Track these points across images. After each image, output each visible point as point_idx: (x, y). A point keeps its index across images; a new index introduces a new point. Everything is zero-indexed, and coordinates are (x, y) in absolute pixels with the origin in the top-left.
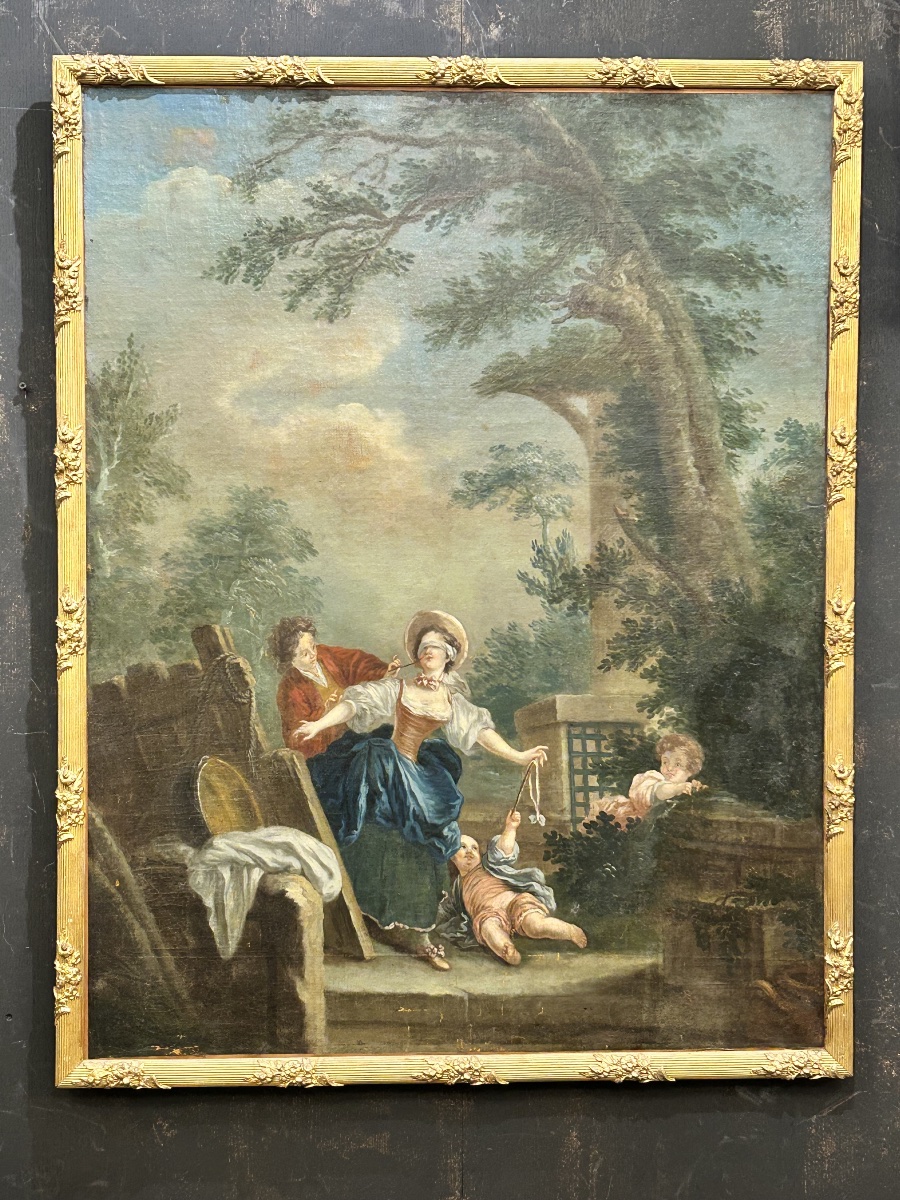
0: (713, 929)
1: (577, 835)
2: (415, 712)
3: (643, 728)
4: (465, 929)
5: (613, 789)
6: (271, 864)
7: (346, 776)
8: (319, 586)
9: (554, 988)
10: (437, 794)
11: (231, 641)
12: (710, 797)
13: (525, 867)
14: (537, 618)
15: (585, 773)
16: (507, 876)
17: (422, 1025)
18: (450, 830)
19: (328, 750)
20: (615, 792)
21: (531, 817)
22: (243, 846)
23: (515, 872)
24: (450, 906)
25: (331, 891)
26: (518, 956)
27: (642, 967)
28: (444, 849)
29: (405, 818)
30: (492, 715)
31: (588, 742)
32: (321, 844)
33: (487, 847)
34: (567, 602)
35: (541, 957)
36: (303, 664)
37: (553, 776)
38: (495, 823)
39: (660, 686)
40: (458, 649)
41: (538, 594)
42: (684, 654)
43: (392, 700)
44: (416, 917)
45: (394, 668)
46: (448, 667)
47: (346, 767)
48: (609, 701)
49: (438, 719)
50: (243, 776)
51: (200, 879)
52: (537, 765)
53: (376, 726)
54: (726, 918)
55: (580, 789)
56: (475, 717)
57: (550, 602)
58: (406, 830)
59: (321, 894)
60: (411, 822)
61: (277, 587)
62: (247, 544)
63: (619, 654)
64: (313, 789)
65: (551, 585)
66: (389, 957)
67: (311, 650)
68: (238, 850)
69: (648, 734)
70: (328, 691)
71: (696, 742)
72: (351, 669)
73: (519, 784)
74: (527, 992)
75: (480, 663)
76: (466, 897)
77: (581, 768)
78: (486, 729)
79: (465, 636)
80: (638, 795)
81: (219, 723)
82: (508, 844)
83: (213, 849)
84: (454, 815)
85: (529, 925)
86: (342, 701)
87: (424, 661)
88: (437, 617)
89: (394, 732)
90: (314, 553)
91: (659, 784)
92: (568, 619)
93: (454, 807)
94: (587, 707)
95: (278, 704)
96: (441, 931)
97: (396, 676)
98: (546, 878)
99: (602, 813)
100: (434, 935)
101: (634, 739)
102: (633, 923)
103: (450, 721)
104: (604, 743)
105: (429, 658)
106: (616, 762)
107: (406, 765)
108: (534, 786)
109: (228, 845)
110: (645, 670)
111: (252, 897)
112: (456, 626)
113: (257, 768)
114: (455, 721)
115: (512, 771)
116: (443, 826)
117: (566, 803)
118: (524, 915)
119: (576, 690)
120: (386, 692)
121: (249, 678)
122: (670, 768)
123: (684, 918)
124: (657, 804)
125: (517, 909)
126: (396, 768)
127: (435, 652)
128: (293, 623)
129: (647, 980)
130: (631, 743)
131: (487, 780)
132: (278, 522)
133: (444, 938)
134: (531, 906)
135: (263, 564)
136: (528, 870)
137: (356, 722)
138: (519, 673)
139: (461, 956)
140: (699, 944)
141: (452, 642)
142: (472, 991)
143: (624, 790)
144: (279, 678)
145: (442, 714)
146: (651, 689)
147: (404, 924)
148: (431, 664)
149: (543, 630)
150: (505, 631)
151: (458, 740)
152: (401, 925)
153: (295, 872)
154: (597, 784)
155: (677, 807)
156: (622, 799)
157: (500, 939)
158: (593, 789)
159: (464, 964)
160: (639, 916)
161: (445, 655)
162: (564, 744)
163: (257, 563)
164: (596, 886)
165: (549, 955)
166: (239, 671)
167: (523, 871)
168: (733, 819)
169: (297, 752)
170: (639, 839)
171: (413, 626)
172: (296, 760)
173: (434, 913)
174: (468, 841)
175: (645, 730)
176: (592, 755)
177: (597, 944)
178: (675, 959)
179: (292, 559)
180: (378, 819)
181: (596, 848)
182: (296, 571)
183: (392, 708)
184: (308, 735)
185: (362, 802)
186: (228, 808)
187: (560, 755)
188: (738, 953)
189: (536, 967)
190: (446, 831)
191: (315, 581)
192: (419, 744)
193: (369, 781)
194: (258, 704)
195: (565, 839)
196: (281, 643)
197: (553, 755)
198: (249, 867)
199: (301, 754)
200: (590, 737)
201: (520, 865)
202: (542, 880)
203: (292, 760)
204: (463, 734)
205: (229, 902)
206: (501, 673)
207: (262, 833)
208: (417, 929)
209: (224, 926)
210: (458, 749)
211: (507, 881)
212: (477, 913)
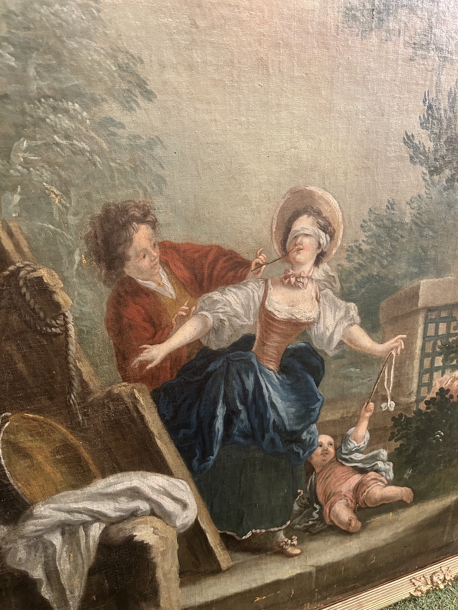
1: (418, 413)
2: (280, 316)
4: (317, 517)
5: (453, 366)
6: (113, 514)
7: (201, 401)
8: (158, 151)
9: (385, 540)
10: (298, 400)
11: (24, 243)
13: (374, 450)
15: (433, 355)
18: (308, 433)
19: (178, 376)
20: (454, 368)
21: (383, 405)
22: (74, 506)
23: (363, 457)
24: (305, 501)
25: (186, 521)
26: (359, 524)
28: (301, 452)
30: (359, 309)
31: (441, 325)
32: (172, 480)
33: (341, 439)
34: (447, 173)
35: (378, 519)
36: (140, 271)
37: (407, 362)
38: (351, 417)
40: (332, 235)
41: (422, 165)
43: (255, 307)
44: (273, 520)
45: (259, 266)
47: (200, 390)
49: (304, 320)
50: (67, 428)
51: (22, 554)
52: (394, 354)
53: (235, 339)
55: (427, 371)
56: (342, 313)
57: (431, 173)
58: (265, 443)
59: (175, 527)
60: (271, 433)
61: (92, 152)
62: (32, 72)
64: (160, 423)
65: (436, 151)
66: (246, 561)
67: (150, 249)
68: (70, 512)
70: (177, 302)
72: (206, 272)
73: (376, 377)
75: (355, 251)
76: (319, 490)
77: (431, 351)
78: (351, 325)
79: (341, 220)
81: (21, 366)
82: (361, 433)
83: (36, 518)
84: (313, 418)
85: (370, 498)
86: (195, 314)
87: (293, 254)
88: (311, 194)
89: (256, 344)
90: (149, 95)
92: (445, 194)
94: (446, 290)
95: (108, 329)
96: (294, 525)
97: (260, 275)
100: (288, 530)
102: (449, 473)
103: (316, 321)
104: (453, 324)
105: (299, 250)
107: (267, 376)
108: (389, 375)
109: (54, 509)
111: (93, 553)
112: (331, 205)
113: (85, 414)
114: (321, 320)
115: (371, 364)
116: (302, 431)
117: (414, 386)
118: (367, 490)
119: (439, 273)
120: (248, 298)
121: (61, 297)
125: (362, 487)
126: (257, 382)
127: (306, 241)
128: (123, 210)
129: (451, 511)
131: (347, 377)
132: (85, 33)
133: (297, 529)
134: (373, 481)
135: (66, 111)
136: (375, 452)
137: (212, 337)
138: (390, 259)
139: (311, 540)
141: (327, 228)
142: (319, 564)
144: (106, 292)
145: (308, 315)
147: (261, 529)
148: (300, 257)
149: (420, 208)
150: (383, 210)
151: (322, 340)
152: (258, 531)
153: (144, 514)
154: (441, 364)
157: (345, 516)
158: (437, 369)
159: (314, 545)
160: (454, 466)
161: (317, 246)
162: (420, 330)
163: (55, 110)
164: (427, 452)
165: (384, 517)
166: (41, 289)
167: (371, 454)
169: (138, 385)
171: (283, 209)
172: (137, 395)
173: (290, 511)
174: (325, 439)
176: (442, 337)
179: (114, 105)
180: (236, 438)
181: (432, 420)
182: (122, 126)
183: (254, 315)
184: (151, 362)
185: (219, 424)
186: (48, 468)
187: (416, 343)
189: (372, 529)
190: (304, 435)
191: (153, 143)
192: (282, 351)
193: (226, 403)
194: (80, 333)
195: (409, 418)
196: (106, 241)
197: (409, 343)
198: (86, 525)
199: (144, 386)
200: (443, 320)
202: (385, 457)
203: (132, 395)
204: (328, 334)
205: (64, 566)
206: (372, 260)
207: (100, 485)
208: (272, 530)
209: (62, 591)
210: (322, 351)
211: (356, 466)
212: (328, 501)
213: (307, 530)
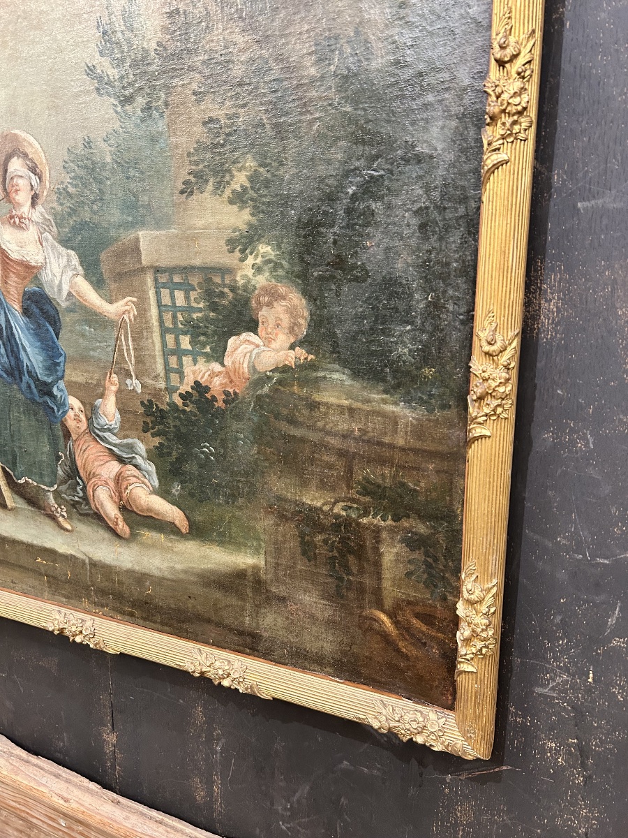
0: (319, 538)
1: (173, 406)
2: (14, 256)
3: (235, 276)
4: (81, 494)
5: (206, 355)
9: (161, 570)
10: (43, 349)
12: (316, 370)
13: (126, 437)
14: (110, 130)
15: (177, 333)
16: (111, 444)
17: (55, 578)
18: (58, 389)
20: (209, 358)
21: (128, 382)
23: (117, 441)
24: (67, 468)
26: (127, 529)
27: (244, 566)
28: (56, 408)
29: (21, 373)
30: (79, 258)
31: (176, 292)
33: (92, 412)
34: (140, 101)
35: (148, 535)
37: (145, 334)
38: (95, 385)
39: (253, 215)
40: (41, 178)
41: (109, 95)
42: (281, 164)
44: (41, 476)
46: (34, 200)
48: (194, 238)
49: (33, 264)
54: (336, 527)
55: (173, 353)
56: (64, 261)
57: (122, 104)
58: (24, 385)
60: (26, 378)
63: (201, 171)
66: (25, 509)
69: (241, 282)
71: (300, 296)
73: (114, 342)
74: (137, 568)
75: (63, 194)
77: (171, 326)
78: (77, 275)
79: (44, 160)
80: (233, 363)
82: (109, 410)
84: (59, 374)
85: (134, 500)
87: (13, 195)
88: (17, 138)
91: (256, 350)
92: (143, 125)
93: (58, 364)
94: (172, 246)
96: (62, 492)
98: (148, 451)
99: (197, 383)
100: (57, 494)
101: (226, 290)
102: (233, 516)
103: (44, 266)
104: (193, 295)
105: (17, 191)
106: (206, 319)
107: (14, 315)
108: (127, 345)
110: (233, 191)
114: (48, 267)
115: (105, 327)
116: (52, 384)
117: (160, 368)
118: (130, 488)
119: (158, 226)
122: (270, 330)
123: (287, 520)
124: (256, 377)
125: (122, 480)
126: (7, 319)
127: (21, 182)
129: (249, 582)
130: (222, 295)
131: (84, 336)
133: (64, 499)
134: (135, 479)
136: (129, 441)
138: (99, 204)
139: (79, 520)
140: (304, 553)
141: (34, 169)
142: (91, 556)
143: (218, 354)
145: (36, 258)
146: (240, 218)
147: (33, 480)
148: (19, 198)
149: (118, 145)
150: (80, 150)
151: (53, 288)
152: (30, 481)
154: (189, 347)
155: (280, 382)
156: (216, 367)
157: (111, 510)
158: (186, 353)
159: (83, 528)
160: (240, 508)
161: (29, 188)
162: (151, 294)
164: (195, 468)
165: (155, 535)
167: (125, 441)
168: (346, 403)
170: (238, 417)
173: (55, 473)
175: (238, 278)
176: (183, 310)
177: (198, 531)
178: (277, 564)
180: (1, 372)
181: (193, 424)
187: (150, 309)
188: (349, 573)
189: (144, 546)
190: (55, 391)
192: (21, 292)
195: (162, 410)
197: (142, 308)
200: (179, 286)
201: (122, 434)
202: (144, 454)
204: (57, 282)
208: (42, 487)
210: (55, 300)
211: (111, 449)
212: (89, 480)
213: (74, 505)
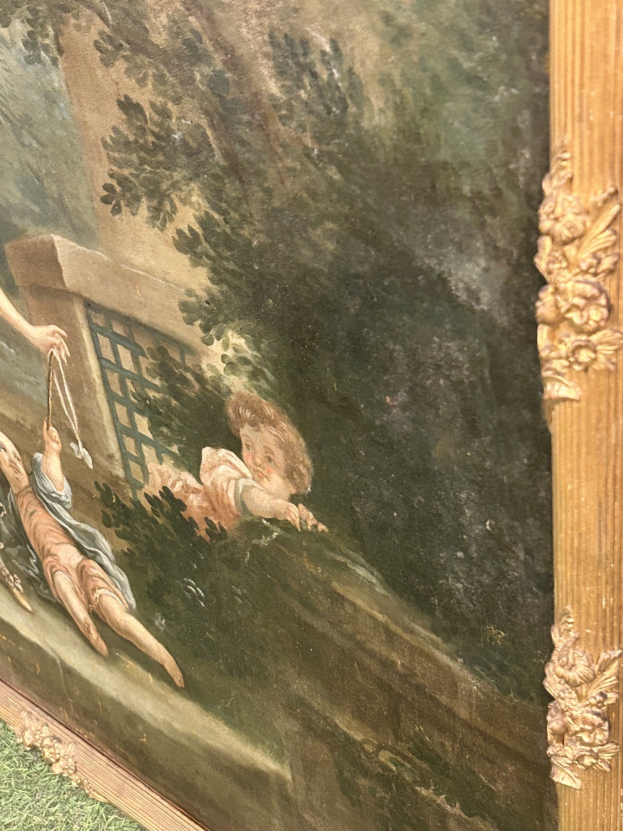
3: (199, 360)
4: (36, 570)
5: (172, 454)
9: (155, 720)
15: (129, 407)
16: (65, 522)
17: (21, 664)
20: (178, 462)
21: (74, 446)
23: (73, 522)
24: (13, 527)
26: (103, 644)
27: (263, 768)
31: (120, 348)
33: (31, 465)
34: (19, 26)
35: (131, 665)
37: (86, 389)
38: (30, 432)
39: (212, 280)
48: (133, 279)
55: (128, 432)
63: (128, 179)
69: (209, 374)
71: (296, 432)
74: (123, 701)
77: (120, 394)
80: (213, 484)
82: (55, 474)
85: (107, 610)
91: (242, 482)
94: (103, 278)
98: (114, 554)
99: (166, 490)
101: (189, 376)
102: (241, 694)
104: (144, 362)
106: (169, 407)
108: (64, 395)
110: (179, 232)
115: (30, 355)
117: (113, 446)
118: (99, 592)
122: (258, 461)
123: (316, 736)
124: (248, 518)
125: (87, 577)
129: (273, 790)
130: (185, 380)
133: (16, 567)
134: (104, 584)
136: (87, 528)
139: (40, 604)
140: (344, 791)
142: (62, 657)
146: (197, 281)
154: (150, 435)
156: (190, 479)
157: (78, 609)
158: (146, 440)
159: (46, 616)
160: (250, 689)
162: (86, 337)
164: (181, 606)
165: (140, 669)
167: (83, 526)
170: (230, 564)
174: (7, 443)
175: (204, 366)
177: (191, 690)
178: (309, 788)
181: (169, 545)
187: (86, 356)
195: (124, 506)
197: (76, 351)
200: (122, 340)
201: (77, 514)
202: (111, 555)
211: (66, 529)
212: (45, 557)
213: (30, 581)
